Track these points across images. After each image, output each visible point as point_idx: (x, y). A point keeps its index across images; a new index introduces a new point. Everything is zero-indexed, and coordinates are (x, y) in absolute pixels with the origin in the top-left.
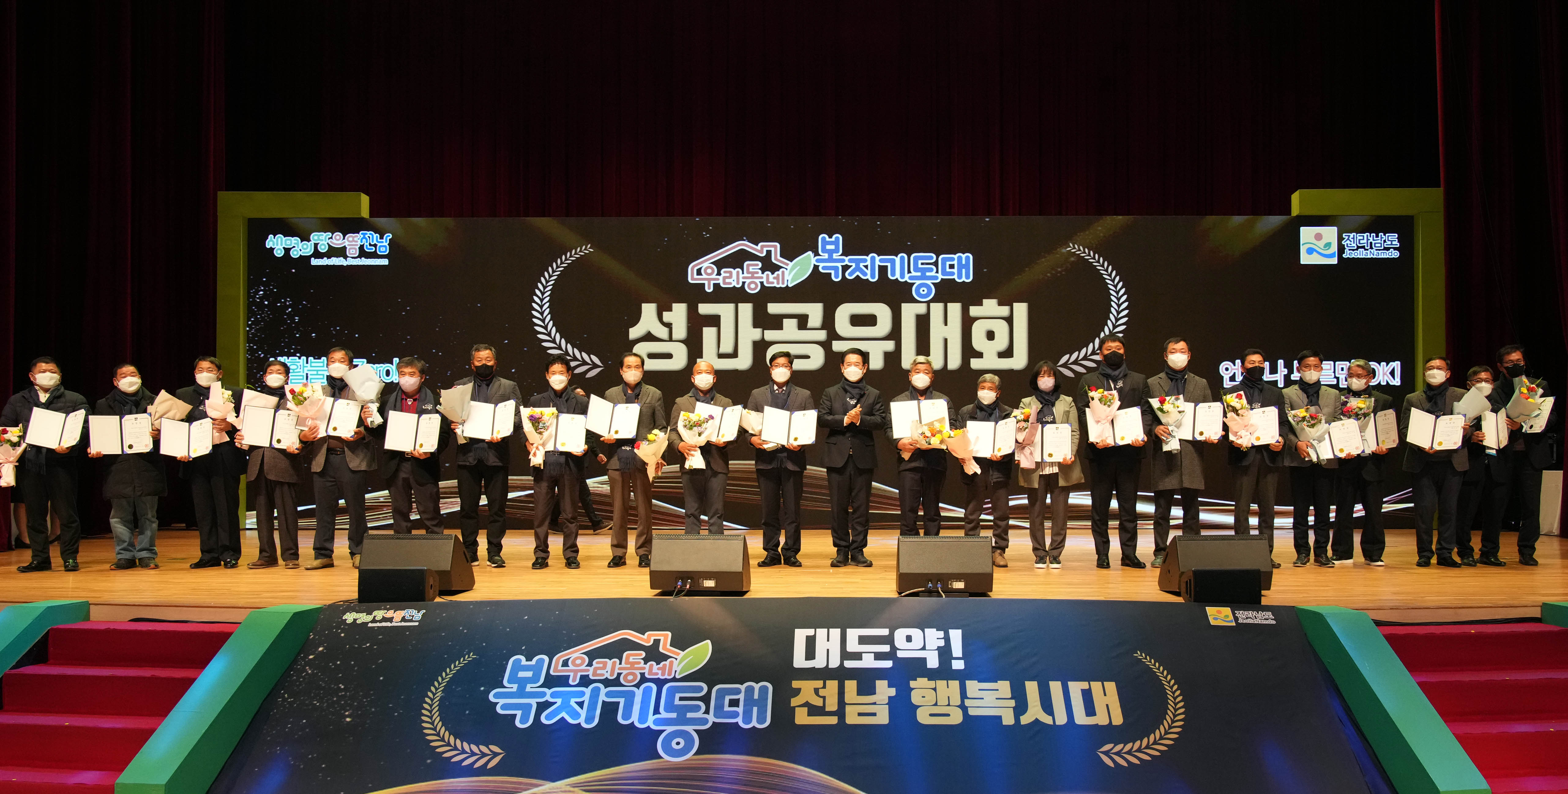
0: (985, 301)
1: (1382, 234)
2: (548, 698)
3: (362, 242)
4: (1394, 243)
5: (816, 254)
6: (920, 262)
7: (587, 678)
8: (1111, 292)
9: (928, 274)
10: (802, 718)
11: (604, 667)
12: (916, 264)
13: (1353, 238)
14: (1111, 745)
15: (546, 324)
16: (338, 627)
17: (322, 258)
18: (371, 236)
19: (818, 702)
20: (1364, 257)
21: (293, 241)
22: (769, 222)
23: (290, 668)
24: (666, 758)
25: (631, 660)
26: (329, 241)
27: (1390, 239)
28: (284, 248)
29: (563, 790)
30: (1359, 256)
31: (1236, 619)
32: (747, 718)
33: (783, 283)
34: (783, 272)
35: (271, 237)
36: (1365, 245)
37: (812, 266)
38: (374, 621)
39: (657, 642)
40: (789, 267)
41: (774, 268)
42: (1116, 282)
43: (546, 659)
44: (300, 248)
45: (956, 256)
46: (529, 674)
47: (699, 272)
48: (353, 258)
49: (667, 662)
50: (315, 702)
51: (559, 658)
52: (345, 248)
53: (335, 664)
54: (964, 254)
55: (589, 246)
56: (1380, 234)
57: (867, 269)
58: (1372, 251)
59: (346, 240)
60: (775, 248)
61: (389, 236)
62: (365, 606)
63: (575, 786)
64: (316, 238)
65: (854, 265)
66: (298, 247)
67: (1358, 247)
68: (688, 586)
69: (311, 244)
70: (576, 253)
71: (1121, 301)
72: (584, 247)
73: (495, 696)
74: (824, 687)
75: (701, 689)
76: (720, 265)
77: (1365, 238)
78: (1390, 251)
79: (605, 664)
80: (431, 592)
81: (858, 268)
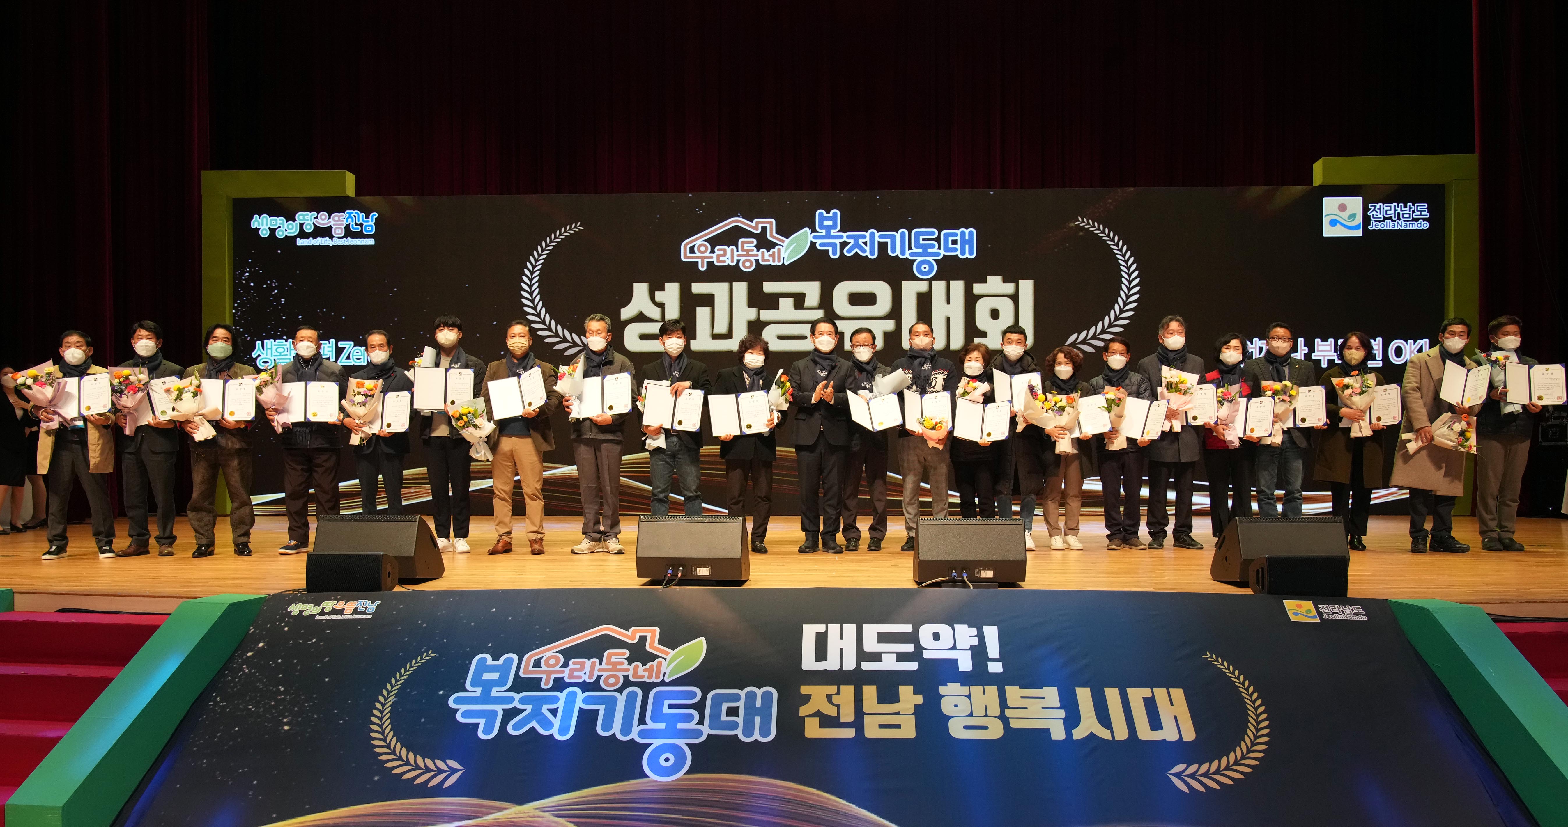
0: (989, 278)
1: (1411, 204)
2: (516, 704)
3: (347, 221)
4: (1423, 213)
5: (814, 230)
6: (921, 237)
7: (562, 681)
8: (1122, 268)
9: (930, 250)
10: (813, 730)
11: (582, 669)
12: (917, 240)
13: (1380, 209)
14: (1183, 766)
15: (535, 304)
16: (281, 620)
17: (308, 239)
18: (356, 215)
19: (832, 711)
20: (1391, 228)
21: (278, 222)
22: (764, 198)
23: (226, 666)
24: (653, 777)
25: (613, 660)
26: (314, 221)
27: (1419, 209)
28: (269, 228)
29: (531, 814)
30: (1385, 228)
31: (1320, 614)
32: (748, 729)
33: (779, 261)
34: (779, 250)
35: (256, 217)
36: (1393, 215)
37: (809, 243)
38: (322, 613)
39: (643, 639)
40: (785, 245)
41: (770, 246)
42: (1127, 258)
43: (515, 658)
44: (286, 228)
45: (958, 232)
46: (495, 676)
47: (692, 250)
48: (338, 238)
49: (655, 663)
50: (250, 707)
51: (531, 657)
52: (330, 227)
53: (275, 662)
54: (967, 229)
55: (579, 224)
56: (1408, 204)
57: (866, 245)
58: (1400, 222)
59: (331, 220)
60: (770, 224)
61: (375, 215)
62: (313, 596)
63: (545, 810)
64: (301, 217)
65: (852, 241)
66: (283, 228)
67: (1385, 219)
68: (679, 575)
69: (297, 224)
70: (565, 232)
71: (1132, 277)
72: (574, 225)
73: (456, 701)
74: (838, 693)
75: (694, 695)
76: (714, 242)
77: (1391, 209)
78: (1419, 222)
79: (583, 664)
80: (389, 580)
81: (856, 245)
